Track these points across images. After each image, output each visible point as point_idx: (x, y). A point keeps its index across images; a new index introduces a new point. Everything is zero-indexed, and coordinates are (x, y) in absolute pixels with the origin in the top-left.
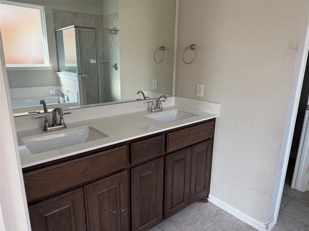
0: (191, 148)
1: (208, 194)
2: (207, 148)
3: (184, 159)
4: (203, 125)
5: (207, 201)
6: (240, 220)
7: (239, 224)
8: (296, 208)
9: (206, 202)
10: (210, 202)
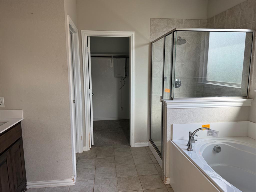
0: (8, 150)
1: (26, 184)
2: (19, 146)
3: (5, 161)
4: (14, 128)
5: (26, 189)
6: (56, 187)
7: (57, 190)
8: (82, 162)
9: (26, 191)
10: (29, 189)
